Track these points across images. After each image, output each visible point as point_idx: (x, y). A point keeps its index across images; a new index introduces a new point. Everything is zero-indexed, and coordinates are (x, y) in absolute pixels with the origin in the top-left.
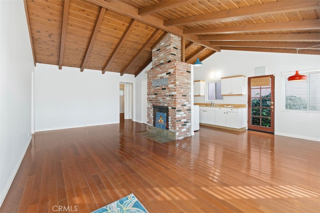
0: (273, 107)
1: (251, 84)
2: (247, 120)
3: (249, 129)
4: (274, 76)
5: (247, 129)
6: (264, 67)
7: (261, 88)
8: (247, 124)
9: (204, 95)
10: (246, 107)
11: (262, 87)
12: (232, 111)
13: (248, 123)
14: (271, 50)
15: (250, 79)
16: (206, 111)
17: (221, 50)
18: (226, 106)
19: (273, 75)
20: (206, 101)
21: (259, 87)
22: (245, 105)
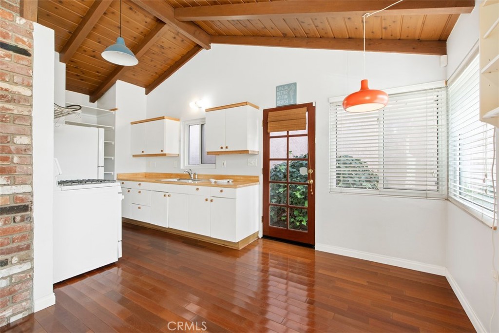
0: (312, 181)
1: (269, 125)
2: (261, 215)
3: (264, 237)
4: (314, 105)
5: (261, 235)
6: (295, 84)
7: (288, 136)
8: (261, 224)
9: (178, 153)
10: (258, 181)
11: (291, 133)
12: (222, 195)
13: (263, 221)
14: (307, 43)
15: (266, 113)
16: (169, 196)
17: (212, 45)
18: (213, 181)
19: (312, 103)
20: (182, 167)
21: (285, 133)
22: (257, 177)
